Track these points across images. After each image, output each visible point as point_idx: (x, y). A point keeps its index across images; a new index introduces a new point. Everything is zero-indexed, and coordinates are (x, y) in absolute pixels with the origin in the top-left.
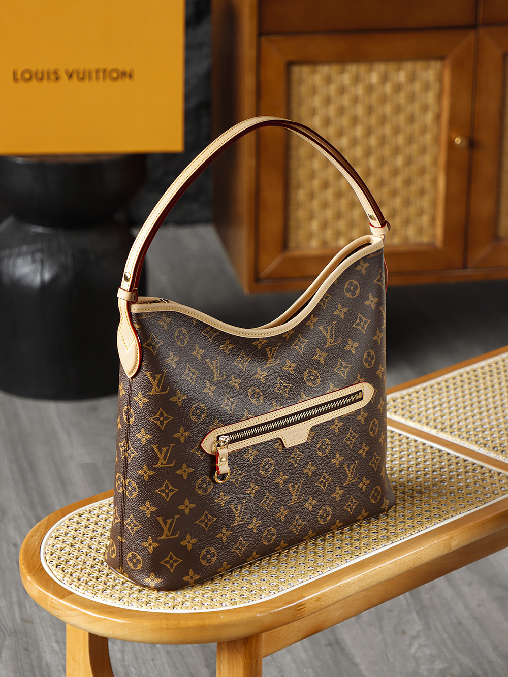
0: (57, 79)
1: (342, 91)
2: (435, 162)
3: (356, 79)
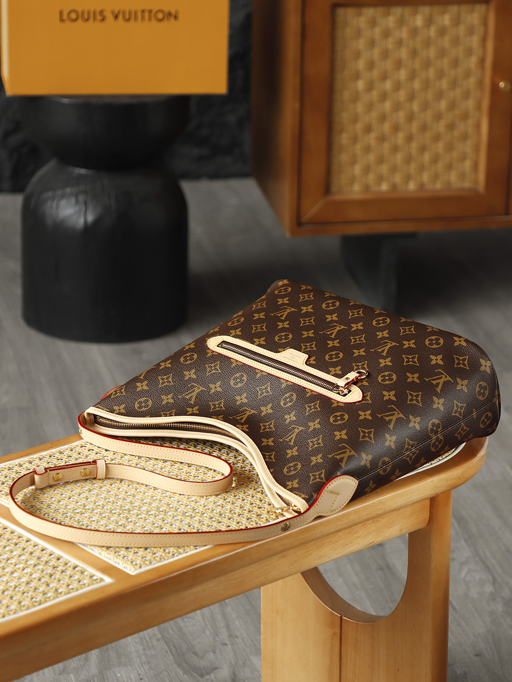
0: (103, 20)
1: (386, 34)
2: (479, 107)
3: (401, 22)
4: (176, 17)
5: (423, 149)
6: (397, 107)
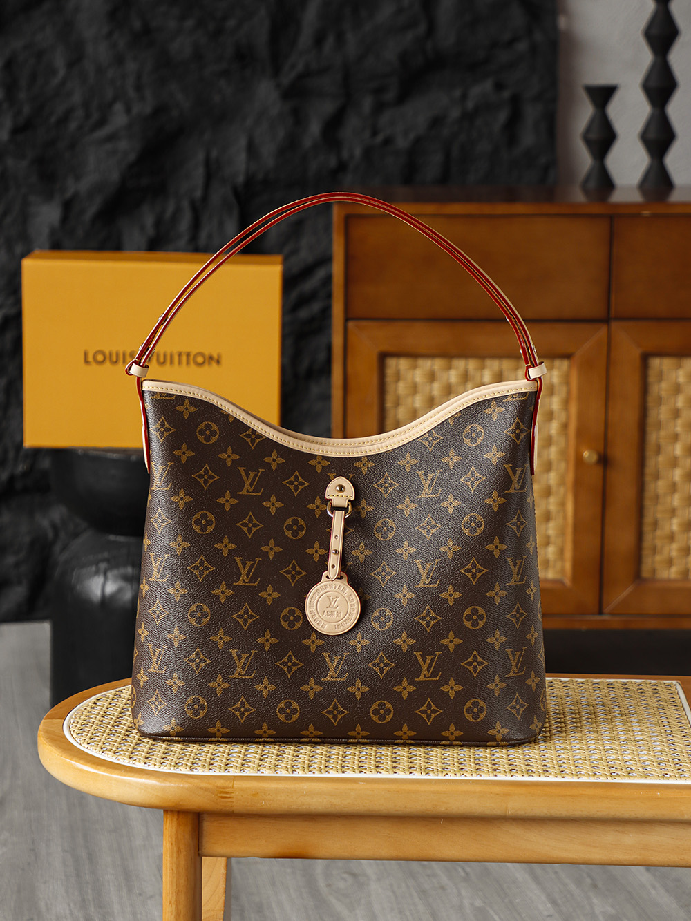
3: (465, 377)
4: (218, 362)
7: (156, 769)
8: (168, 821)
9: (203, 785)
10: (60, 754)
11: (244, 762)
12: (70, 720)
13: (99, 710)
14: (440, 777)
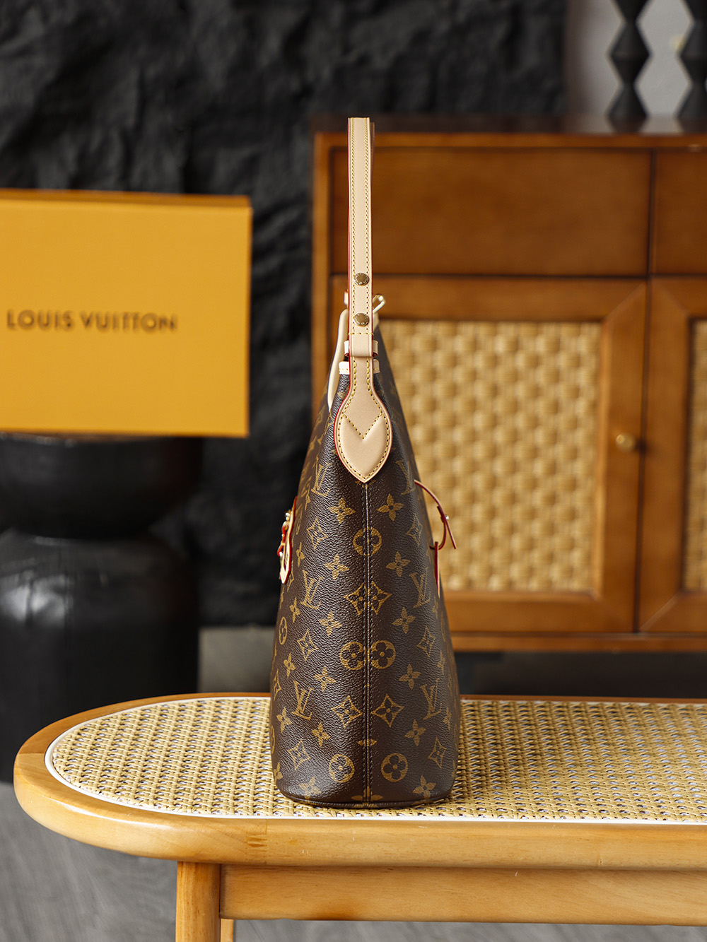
0: (69, 325)
1: (454, 361)
2: (590, 473)
3: (475, 346)
4: (172, 325)
5: (512, 530)
6: (473, 467)
7: (169, 811)
8: (184, 874)
9: (230, 830)
10: (49, 795)
11: (275, 803)
12: (52, 754)
13: (86, 742)
14: (516, 819)
